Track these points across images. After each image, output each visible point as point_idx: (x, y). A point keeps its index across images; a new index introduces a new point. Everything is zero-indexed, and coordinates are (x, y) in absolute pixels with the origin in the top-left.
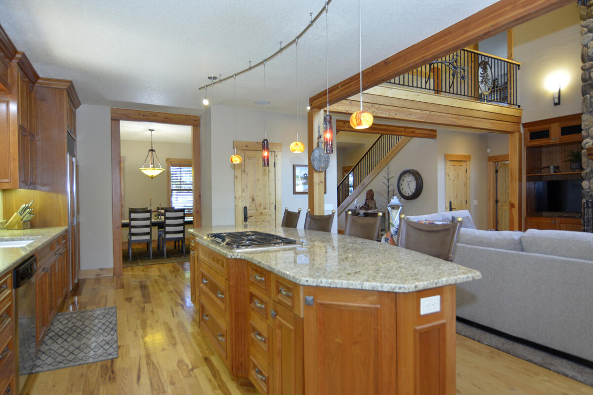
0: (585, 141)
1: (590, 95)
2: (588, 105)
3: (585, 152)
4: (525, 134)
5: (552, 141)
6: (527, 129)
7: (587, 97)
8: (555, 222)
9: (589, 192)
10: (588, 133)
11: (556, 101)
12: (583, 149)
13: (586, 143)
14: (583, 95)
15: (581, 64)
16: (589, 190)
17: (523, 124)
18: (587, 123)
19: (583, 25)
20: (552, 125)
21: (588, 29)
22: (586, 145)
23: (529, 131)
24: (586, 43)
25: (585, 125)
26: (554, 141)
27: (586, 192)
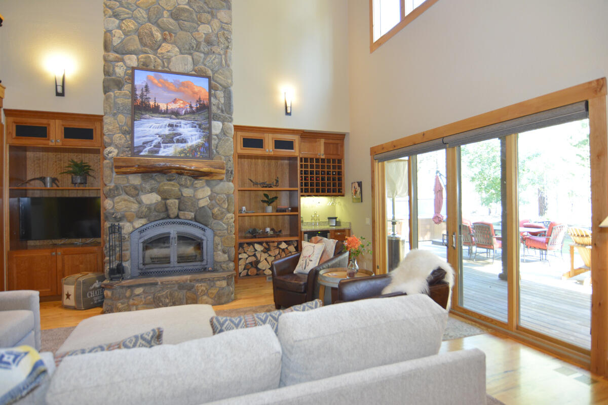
0: (108, 149)
1: (114, 94)
2: (112, 105)
3: (107, 163)
4: (7, 126)
5: (50, 144)
6: (11, 119)
7: (110, 95)
8: (56, 254)
9: (113, 214)
10: (112, 140)
11: (60, 90)
12: (105, 158)
13: (110, 152)
14: (105, 92)
15: (102, 52)
16: (112, 211)
17: (5, 110)
18: (110, 128)
19: (108, 4)
20: (52, 122)
21: (113, 13)
22: (110, 155)
23: (15, 122)
24: (110, 29)
25: (108, 129)
26: (54, 144)
27: (109, 213)
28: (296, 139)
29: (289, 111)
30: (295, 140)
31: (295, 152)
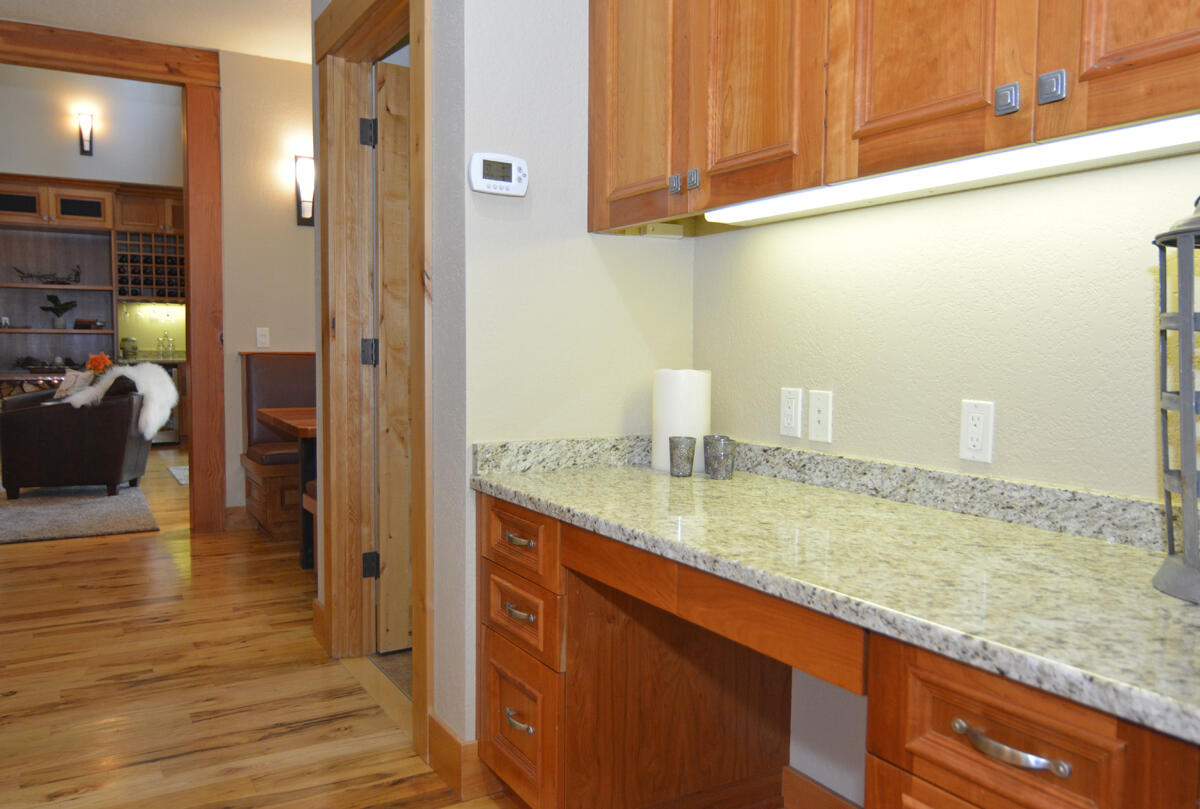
28: (106, 197)
29: (87, 147)
30: (104, 199)
31: (107, 222)
